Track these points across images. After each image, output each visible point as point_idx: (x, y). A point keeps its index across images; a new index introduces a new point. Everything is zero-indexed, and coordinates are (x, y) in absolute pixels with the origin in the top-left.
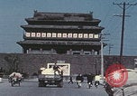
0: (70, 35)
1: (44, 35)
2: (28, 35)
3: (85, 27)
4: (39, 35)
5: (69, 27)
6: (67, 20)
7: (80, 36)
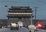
0: (23, 14)
1: (14, 13)
2: (9, 13)
3: (27, 11)
4: (13, 13)
5: (22, 11)
6: (21, 9)
7: (26, 14)
